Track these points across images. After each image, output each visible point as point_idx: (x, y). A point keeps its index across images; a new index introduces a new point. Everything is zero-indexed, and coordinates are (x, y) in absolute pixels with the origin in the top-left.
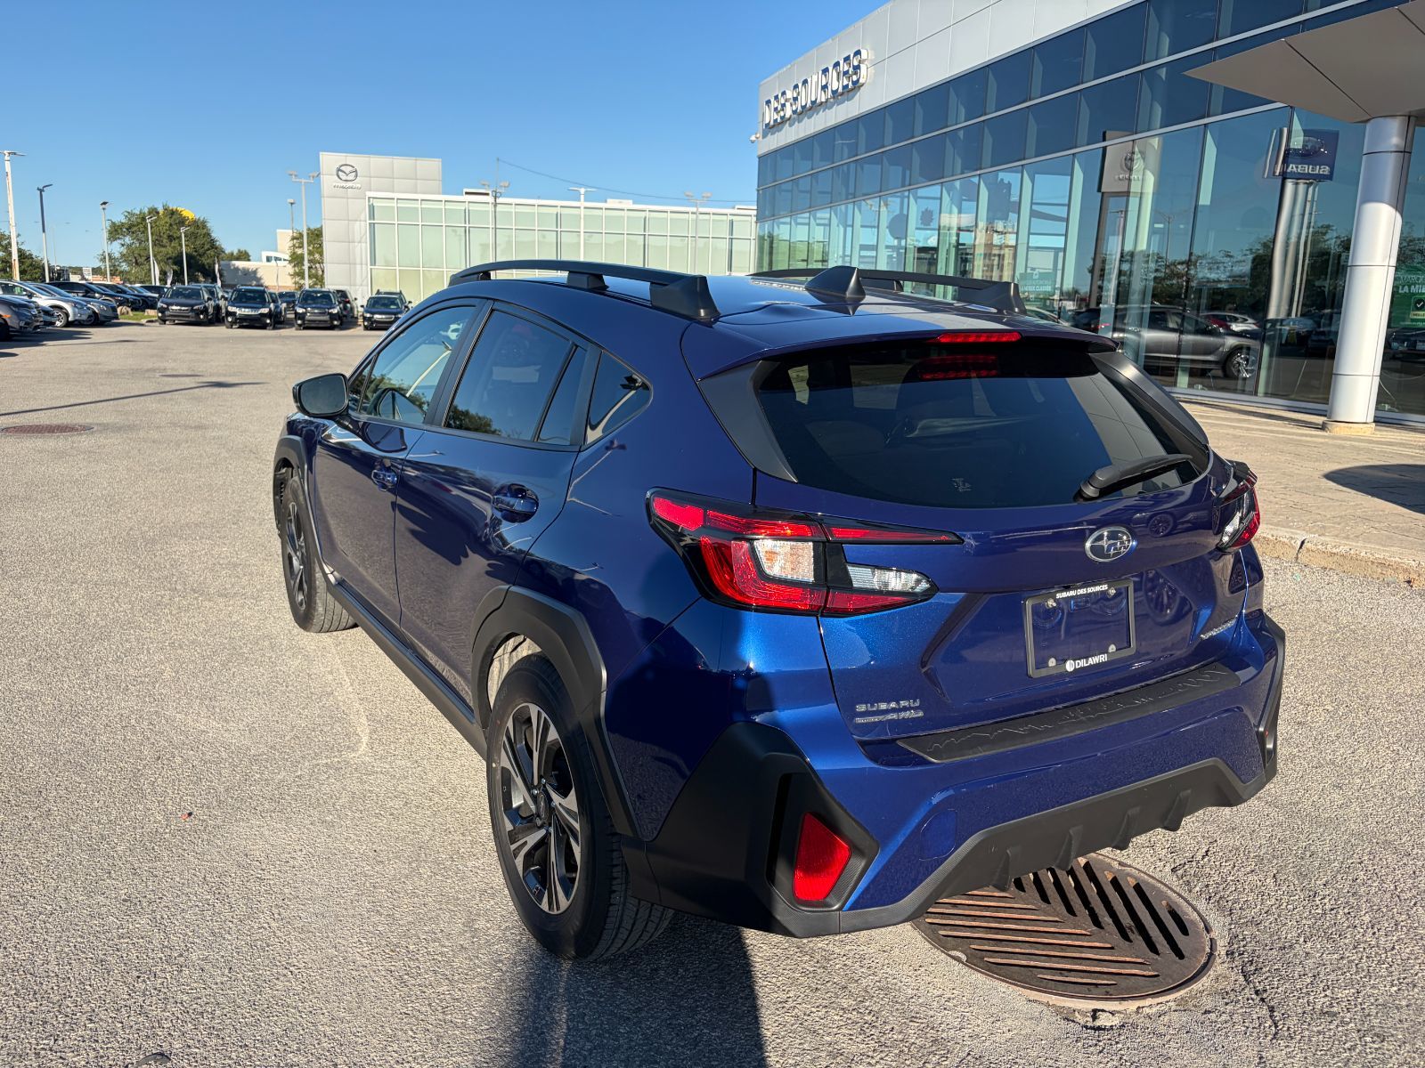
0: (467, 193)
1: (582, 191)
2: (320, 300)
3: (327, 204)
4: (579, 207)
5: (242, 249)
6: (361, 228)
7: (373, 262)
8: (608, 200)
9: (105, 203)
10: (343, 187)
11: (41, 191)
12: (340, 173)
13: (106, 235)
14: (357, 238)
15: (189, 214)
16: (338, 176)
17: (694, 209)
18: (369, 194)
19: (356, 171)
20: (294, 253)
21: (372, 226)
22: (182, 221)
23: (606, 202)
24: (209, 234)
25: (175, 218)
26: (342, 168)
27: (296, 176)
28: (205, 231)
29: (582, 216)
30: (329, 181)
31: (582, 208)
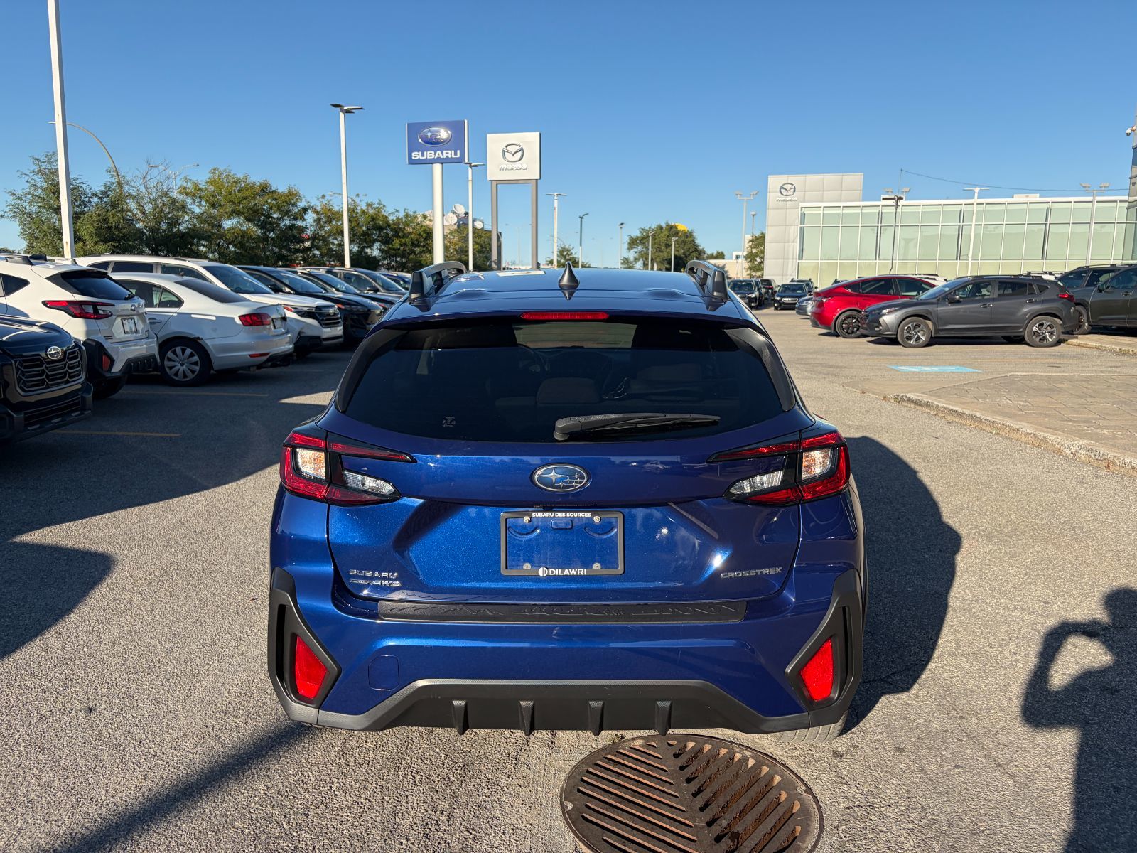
0: (884, 199)
1: (977, 190)
2: (744, 288)
3: (771, 214)
4: (973, 204)
5: (720, 251)
6: (796, 230)
7: (801, 257)
8: (1015, 195)
9: (622, 224)
10: (784, 201)
11: (581, 218)
12: (782, 190)
13: (626, 246)
14: (791, 240)
15: (682, 227)
16: (781, 192)
17: (1090, 199)
18: (802, 205)
19: (795, 188)
20: (751, 252)
21: (802, 230)
22: (677, 233)
23: (1013, 197)
24: (694, 241)
25: (672, 230)
26: (784, 186)
27: (741, 195)
28: (691, 239)
29: (975, 212)
30: (773, 196)
31: (975, 204)
